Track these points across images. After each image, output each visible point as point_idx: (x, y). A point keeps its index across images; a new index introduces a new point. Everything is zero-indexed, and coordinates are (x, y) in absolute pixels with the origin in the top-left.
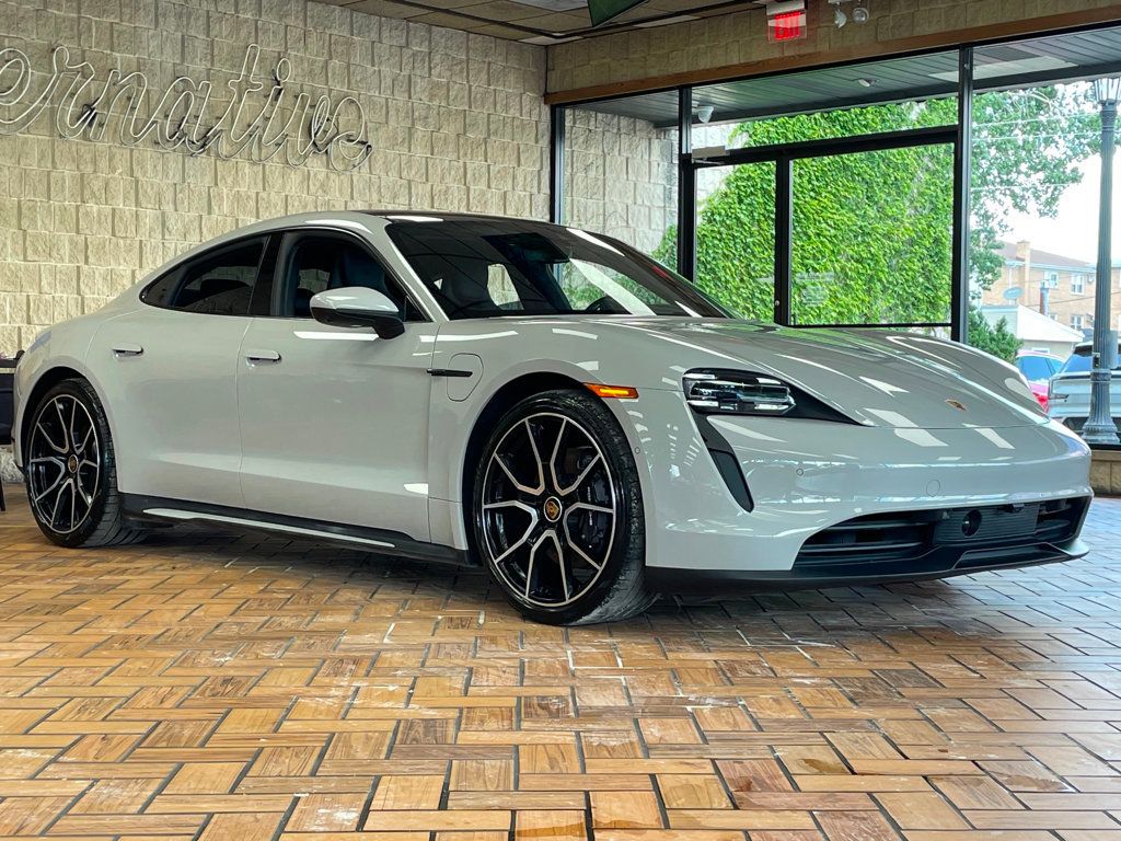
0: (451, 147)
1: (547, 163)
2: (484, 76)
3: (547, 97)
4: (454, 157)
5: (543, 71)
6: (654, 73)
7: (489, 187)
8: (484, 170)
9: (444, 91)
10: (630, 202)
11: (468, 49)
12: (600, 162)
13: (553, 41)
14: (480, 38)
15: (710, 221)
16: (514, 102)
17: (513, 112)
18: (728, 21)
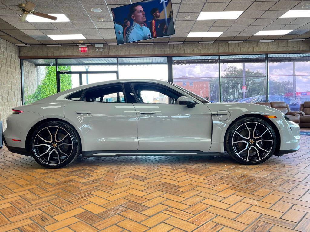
0: (4, 66)
1: (20, 71)
2: (9, 51)
3: (19, 57)
4: (5, 68)
5: (19, 52)
6: (50, 55)
7: (11, 75)
8: (10, 71)
9: (3, 53)
10: (32, 80)
11: (6, 45)
12: (28, 71)
13: (26, 45)
14: (8, 42)
15: (44, 84)
16: (14, 57)
17: (14, 59)
18: (68, 47)
